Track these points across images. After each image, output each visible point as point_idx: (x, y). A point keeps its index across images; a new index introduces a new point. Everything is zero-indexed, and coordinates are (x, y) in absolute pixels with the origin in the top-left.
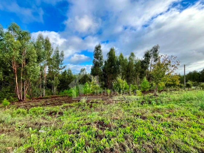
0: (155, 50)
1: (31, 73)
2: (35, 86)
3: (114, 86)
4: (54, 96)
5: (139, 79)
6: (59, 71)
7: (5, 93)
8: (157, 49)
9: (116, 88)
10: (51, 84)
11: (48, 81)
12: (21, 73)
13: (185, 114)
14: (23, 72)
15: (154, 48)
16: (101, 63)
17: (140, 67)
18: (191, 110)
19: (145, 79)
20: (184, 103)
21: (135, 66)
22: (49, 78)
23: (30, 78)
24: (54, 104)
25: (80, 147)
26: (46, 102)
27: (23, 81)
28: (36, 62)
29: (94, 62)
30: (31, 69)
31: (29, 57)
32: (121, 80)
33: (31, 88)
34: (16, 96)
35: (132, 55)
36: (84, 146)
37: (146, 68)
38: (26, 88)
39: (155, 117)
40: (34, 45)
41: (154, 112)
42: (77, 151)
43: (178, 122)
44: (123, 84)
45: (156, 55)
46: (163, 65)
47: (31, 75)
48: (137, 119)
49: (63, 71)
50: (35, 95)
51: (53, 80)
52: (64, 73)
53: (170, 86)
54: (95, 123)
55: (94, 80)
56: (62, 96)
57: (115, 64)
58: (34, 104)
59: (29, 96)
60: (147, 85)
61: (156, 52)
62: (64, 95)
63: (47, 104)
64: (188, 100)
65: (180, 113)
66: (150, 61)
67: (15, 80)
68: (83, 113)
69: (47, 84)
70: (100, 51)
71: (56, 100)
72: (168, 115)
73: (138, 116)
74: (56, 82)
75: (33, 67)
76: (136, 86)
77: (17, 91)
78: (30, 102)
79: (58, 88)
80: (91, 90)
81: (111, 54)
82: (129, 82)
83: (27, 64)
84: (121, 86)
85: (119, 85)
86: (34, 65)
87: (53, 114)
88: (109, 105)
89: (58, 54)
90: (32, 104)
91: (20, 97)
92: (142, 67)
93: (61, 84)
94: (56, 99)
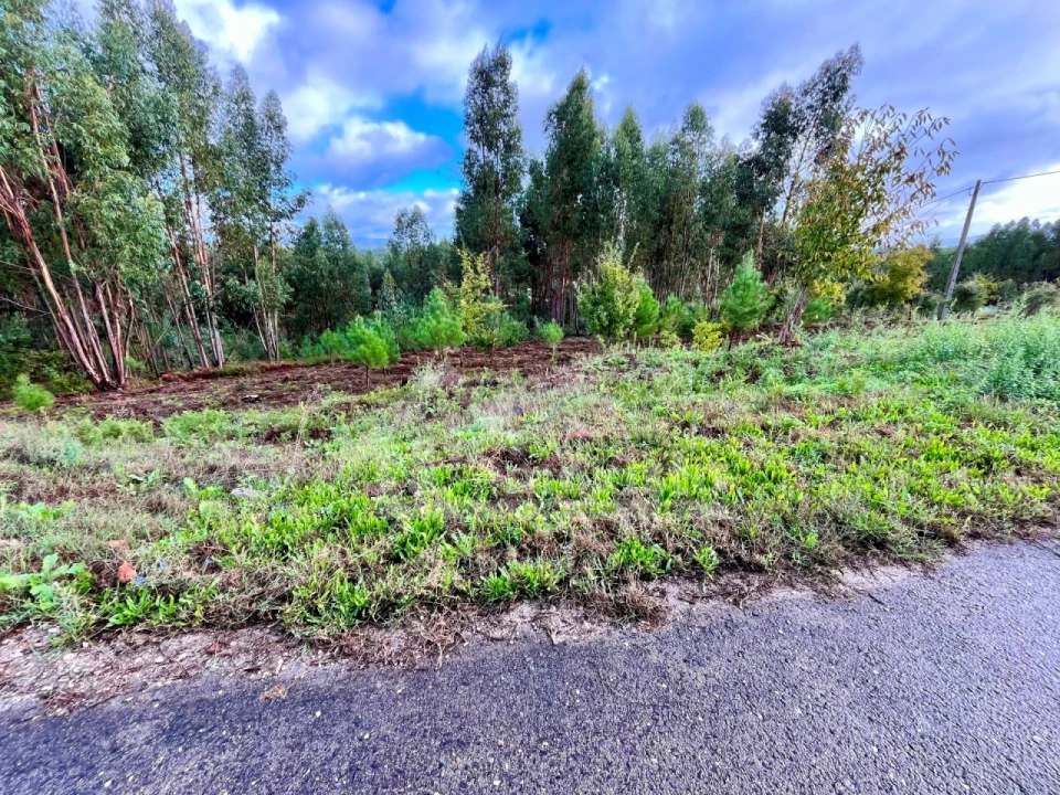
0: (834, 85)
1: (121, 238)
2: (160, 313)
3: (583, 304)
4: (273, 363)
5: (717, 267)
6: (276, 226)
7: (10, 352)
8: (844, 78)
9: (592, 313)
10: (243, 300)
11: (223, 285)
12: (62, 242)
13: (909, 411)
14: (69, 234)
15: (828, 70)
16: (511, 178)
17: (731, 200)
18: (940, 396)
19: (749, 268)
20: (915, 370)
21: (704, 190)
22: (230, 270)
23: (122, 266)
24: (280, 397)
25: (424, 534)
26: (240, 389)
27: (90, 288)
28: (128, 169)
29: (472, 165)
30: (114, 215)
31: (78, 133)
32: (620, 267)
33: (140, 321)
34: (71, 366)
35: (696, 121)
36: (442, 533)
37: (764, 201)
38: (112, 322)
39: (765, 428)
40: (87, 51)
41: (765, 409)
42: (413, 548)
43: (867, 444)
44: (631, 290)
45: (829, 122)
46: (859, 176)
47: (121, 248)
48: (681, 436)
49: (298, 224)
50: (172, 360)
51: (252, 276)
52: (308, 240)
53: (872, 304)
54: (489, 454)
55: (476, 272)
56: (318, 365)
57: (591, 181)
58: (180, 399)
59: (142, 365)
60: (755, 297)
61: (836, 98)
62: (326, 357)
63: (246, 401)
64: (943, 357)
65: (886, 411)
66: (792, 163)
67: (42, 280)
68: (429, 426)
69: (225, 300)
70: (502, 97)
71: (286, 380)
72: (829, 419)
73: (686, 425)
74: (267, 288)
75: (118, 198)
76: (699, 305)
77: (71, 340)
78: (159, 390)
79: (284, 323)
80: (464, 328)
81: (570, 116)
82: (661, 284)
83: (82, 184)
84: (619, 304)
85: (611, 300)
86: (119, 187)
87: (283, 435)
88: (553, 393)
89: (249, 116)
90: (170, 402)
91: (99, 370)
92: (743, 199)
93: (302, 305)
94: (288, 375)
